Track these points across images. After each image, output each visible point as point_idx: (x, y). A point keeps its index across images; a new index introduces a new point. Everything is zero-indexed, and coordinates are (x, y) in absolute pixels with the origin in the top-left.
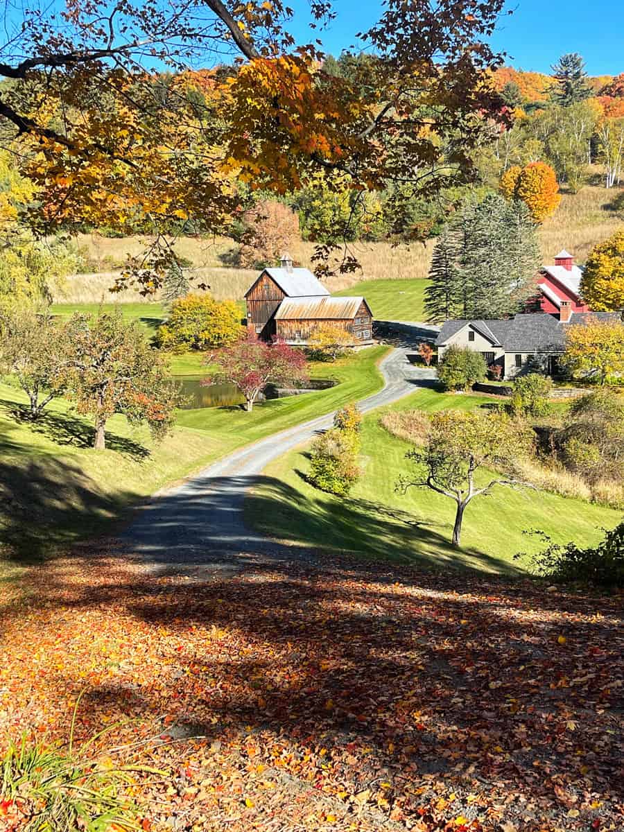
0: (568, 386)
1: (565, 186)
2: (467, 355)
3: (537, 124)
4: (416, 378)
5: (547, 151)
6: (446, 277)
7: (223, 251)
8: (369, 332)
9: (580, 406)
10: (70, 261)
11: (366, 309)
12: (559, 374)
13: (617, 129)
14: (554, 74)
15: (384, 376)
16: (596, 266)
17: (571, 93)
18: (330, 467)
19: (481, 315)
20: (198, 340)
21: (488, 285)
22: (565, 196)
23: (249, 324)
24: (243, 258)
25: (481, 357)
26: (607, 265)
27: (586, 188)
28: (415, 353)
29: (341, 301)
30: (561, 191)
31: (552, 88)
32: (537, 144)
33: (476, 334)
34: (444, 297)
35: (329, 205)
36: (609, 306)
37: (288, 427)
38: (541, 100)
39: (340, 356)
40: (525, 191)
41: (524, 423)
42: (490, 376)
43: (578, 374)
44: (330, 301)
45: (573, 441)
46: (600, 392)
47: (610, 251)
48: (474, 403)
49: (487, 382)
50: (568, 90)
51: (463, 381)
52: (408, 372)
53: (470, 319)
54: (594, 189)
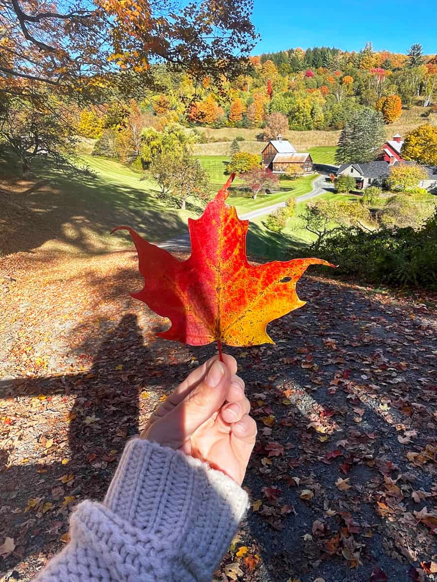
0: (389, 193)
1: (405, 106)
2: (348, 178)
3: (396, 77)
4: (327, 187)
5: (399, 90)
6: (345, 145)
7: (258, 133)
8: (310, 169)
9: (390, 201)
10: (195, 138)
11: (310, 159)
12: (386, 187)
13: (432, 79)
14: (408, 54)
15: (313, 186)
16: (409, 141)
17: (415, 63)
18: (273, 220)
19: (357, 161)
20: (242, 170)
21: (361, 148)
22: (405, 111)
23: (263, 164)
24: (265, 137)
25: (354, 179)
26: (413, 140)
27: (415, 107)
28: (329, 177)
29: (300, 155)
30: (403, 108)
31: (406, 61)
32: (395, 87)
33: (354, 170)
34: (343, 154)
35: (302, 114)
36: (412, 158)
37: (269, 205)
38: (400, 66)
39: (297, 178)
40: (386, 108)
41: (366, 207)
42: (357, 188)
43: (393, 188)
44: (296, 155)
45: (385, 215)
46: (399, 195)
47: (416, 134)
48: (347, 198)
49: (355, 190)
50: (413, 62)
51: (345, 189)
52: (324, 185)
53: (353, 163)
54: (418, 107)
